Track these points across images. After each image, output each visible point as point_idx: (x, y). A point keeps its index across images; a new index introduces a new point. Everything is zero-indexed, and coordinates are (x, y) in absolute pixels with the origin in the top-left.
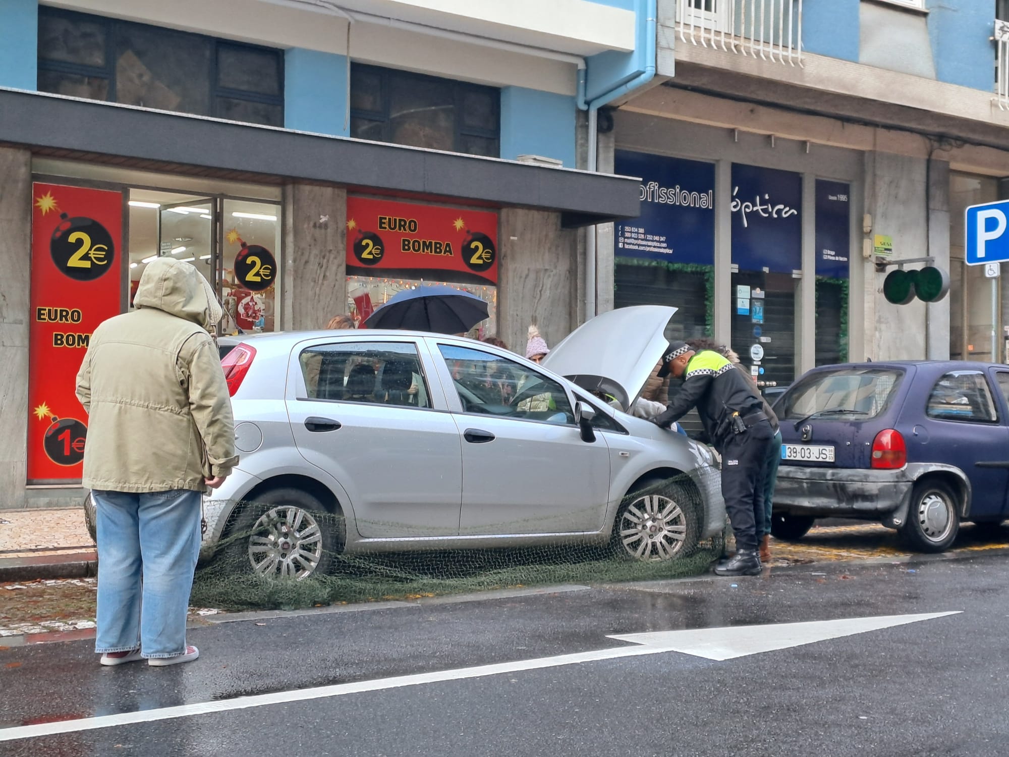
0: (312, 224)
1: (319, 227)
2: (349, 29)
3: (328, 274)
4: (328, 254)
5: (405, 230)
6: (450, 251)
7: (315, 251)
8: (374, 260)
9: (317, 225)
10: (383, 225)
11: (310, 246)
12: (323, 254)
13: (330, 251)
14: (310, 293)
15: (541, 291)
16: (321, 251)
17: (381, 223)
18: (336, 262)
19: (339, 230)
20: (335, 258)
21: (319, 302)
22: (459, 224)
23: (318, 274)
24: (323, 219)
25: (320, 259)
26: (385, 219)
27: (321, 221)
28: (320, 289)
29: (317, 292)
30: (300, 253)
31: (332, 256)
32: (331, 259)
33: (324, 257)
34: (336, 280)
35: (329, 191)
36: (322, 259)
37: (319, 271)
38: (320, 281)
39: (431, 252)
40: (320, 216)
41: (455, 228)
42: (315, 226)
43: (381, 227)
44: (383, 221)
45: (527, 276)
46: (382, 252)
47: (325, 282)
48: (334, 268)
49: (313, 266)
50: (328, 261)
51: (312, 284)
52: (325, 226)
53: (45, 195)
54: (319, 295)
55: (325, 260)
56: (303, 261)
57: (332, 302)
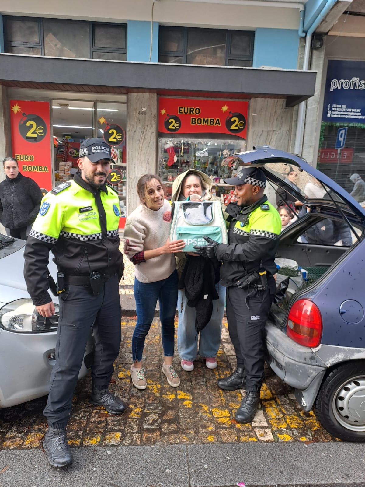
0: (138, 112)
1: (142, 114)
3: (146, 137)
4: (146, 127)
5: (193, 113)
6: (219, 123)
7: (139, 126)
8: (175, 130)
9: (141, 112)
10: (181, 112)
11: (137, 123)
12: (143, 127)
13: (147, 126)
15: (269, 142)
16: (143, 126)
17: (180, 110)
18: (151, 131)
19: (153, 115)
20: (150, 129)
21: (142, 151)
22: (225, 108)
24: (144, 109)
25: (142, 129)
26: (182, 108)
27: (143, 111)
28: (142, 145)
29: (141, 146)
30: (131, 127)
31: (148, 128)
32: (148, 129)
33: (144, 129)
34: (151, 140)
35: (147, 95)
36: (143, 130)
37: (141, 136)
38: (142, 141)
39: (208, 124)
40: (142, 107)
41: (222, 111)
42: (139, 113)
43: (180, 112)
44: (181, 109)
45: (261, 134)
46: (180, 125)
47: (145, 141)
48: (150, 134)
49: (138, 134)
50: (146, 131)
51: (138, 142)
52: (145, 113)
53: (15, 105)
54: (142, 147)
55: (145, 130)
56: (133, 131)
57: (148, 151)
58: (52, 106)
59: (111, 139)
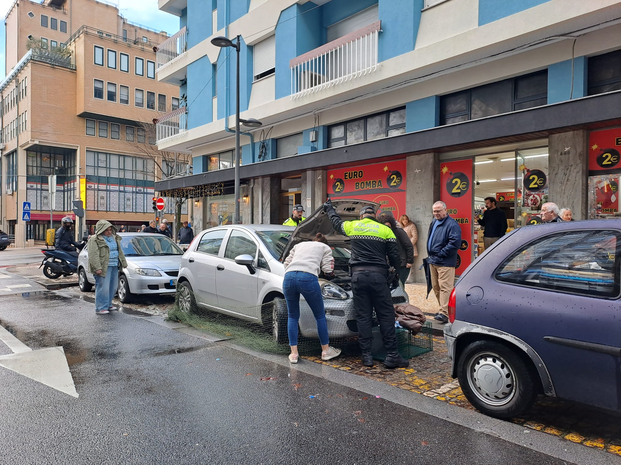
0: (559, 153)
1: (564, 154)
2: (574, 43)
3: (570, 178)
4: (570, 167)
7: (562, 167)
8: (613, 164)
9: (563, 153)
11: (558, 165)
12: (567, 168)
13: (572, 165)
14: (559, 190)
16: (566, 166)
17: (618, 142)
18: (575, 171)
19: (578, 153)
20: (575, 169)
21: (565, 193)
23: (564, 179)
24: (567, 149)
25: (565, 170)
27: (565, 151)
28: (565, 187)
29: (563, 188)
30: (552, 170)
31: (573, 168)
32: (572, 169)
33: (567, 170)
34: (576, 180)
35: (570, 134)
36: (566, 170)
37: (564, 178)
38: (565, 183)
40: (565, 147)
42: (561, 154)
43: (618, 144)
44: (619, 140)
46: (618, 159)
47: (568, 183)
48: (574, 174)
49: (561, 175)
50: (570, 171)
51: (560, 185)
52: (568, 152)
53: (444, 167)
54: (564, 190)
55: (568, 171)
56: (555, 173)
57: (573, 193)
58: (475, 162)
59: (532, 186)
